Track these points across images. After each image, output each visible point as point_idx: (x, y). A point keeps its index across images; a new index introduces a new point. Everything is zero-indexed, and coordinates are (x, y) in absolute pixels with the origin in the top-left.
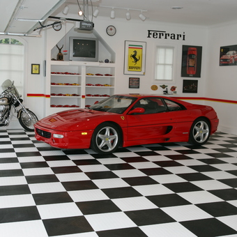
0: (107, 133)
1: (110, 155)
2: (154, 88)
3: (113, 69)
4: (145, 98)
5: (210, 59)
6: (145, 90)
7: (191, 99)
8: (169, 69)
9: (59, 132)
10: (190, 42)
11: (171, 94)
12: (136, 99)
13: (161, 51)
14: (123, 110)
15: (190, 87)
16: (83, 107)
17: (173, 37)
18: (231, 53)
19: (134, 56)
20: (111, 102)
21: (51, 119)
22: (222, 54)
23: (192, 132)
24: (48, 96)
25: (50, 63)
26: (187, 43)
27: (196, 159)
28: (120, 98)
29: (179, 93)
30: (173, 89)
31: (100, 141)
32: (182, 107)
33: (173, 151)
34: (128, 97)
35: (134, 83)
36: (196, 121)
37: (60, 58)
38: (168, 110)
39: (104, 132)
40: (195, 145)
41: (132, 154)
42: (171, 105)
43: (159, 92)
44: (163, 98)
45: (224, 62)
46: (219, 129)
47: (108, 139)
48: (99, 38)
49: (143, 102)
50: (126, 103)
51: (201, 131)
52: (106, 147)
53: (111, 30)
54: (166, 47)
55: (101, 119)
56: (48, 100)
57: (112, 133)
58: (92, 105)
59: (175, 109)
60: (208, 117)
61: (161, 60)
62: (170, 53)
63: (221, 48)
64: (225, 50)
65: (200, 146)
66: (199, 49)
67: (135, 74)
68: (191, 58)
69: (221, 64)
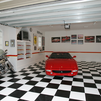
17: (41, 34)
19: (35, 39)
24: (17, 56)
26: (43, 36)
53: (31, 30)
63: (52, 38)
69: (52, 42)
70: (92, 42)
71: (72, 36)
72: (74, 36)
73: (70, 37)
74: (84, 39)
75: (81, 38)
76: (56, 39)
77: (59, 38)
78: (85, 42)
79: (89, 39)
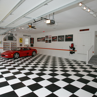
0: (17, 54)
1: (17, 59)
2: (25, 46)
3: (16, 42)
4: (23, 48)
5: (35, 40)
6: (23, 46)
7: (32, 48)
8: (28, 42)
9: (7, 55)
10: (32, 37)
11: (28, 47)
12: (22, 48)
13: (26, 39)
14: (19, 50)
15: (32, 45)
16: (10, 50)
17: (28, 36)
18: (39, 39)
19: (21, 40)
20: (16, 49)
21: (4, 53)
22: (37, 39)
23: (32, 54)
25: (3, 41)
26: (31, 37)
27: (33, 58)
28: (18, 48)
29: (30, 47)
30: (29, 46)
31: (15, 56)
32: (30, 49)
33: (29, 57)
34: (20, 48)
35: (21, 45)
36: (33, 52)
37: (5, 40)
38: (28, 50)
39: (16, 54)
40: (33, 56)
41: (21, 58)
42: (28, 49)
43: (26, 47)
44: (27, 48)
45: (38, 41)
46: (37, 53)
47: (17, 56)
48: (14, 36)
49: (23, 49)
50: (20, 49)
51: (34, 53)
52: (16, 57)
53: (16, 35)
54: (27, 38)
55: (15, 52)
56: (3, 49)
57: (17, 55)
58: (13, 50)
59: (29, 50)
60: (35, 51)
61: (26, 40)
62: (28, 39)
64: (38, 39)
65: (34, 56)
66: (33, 38)
67: (21, 43)
68: (32, 40)
71: (46, 36)
75: (50, 38)
78: (52, 41)
79: (54, 39)
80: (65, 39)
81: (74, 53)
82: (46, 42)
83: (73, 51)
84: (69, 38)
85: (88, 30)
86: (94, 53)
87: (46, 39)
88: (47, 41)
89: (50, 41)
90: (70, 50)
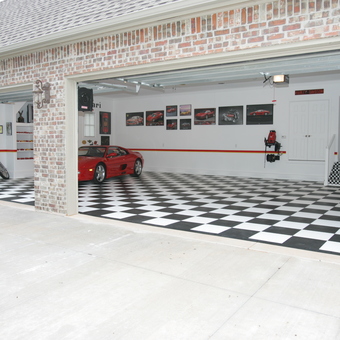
0: (100, 169)
2: (84, 142)
8: (92, 129)
15: (105, 141)
22: (127, 118)
25: (15, 125)
26: (102, 110)
30: (96, 142)
56: (16, 153)
61: (87, 121)
62: (92, 117)
63: (127, 114)
64: (130, 116)
66: (109, 114)
68: (105, 121)
69: (128, 125)
70: (210, 123)
71: (168, 108)
72: (172, 110)
73: (163, 112)
74: (192, 117)
75: (186, 115)
76: (136, 117)
77: (141, 114)
78: (196, 124)
79: (204, 116)
80: (247, 117)
81: (278, 158)
82: (168, 128)
83: (276, 154)
84: (261, 115)
85: (321, 91)
86: (336, 156)
87: (166, 118)
88: (171, 125)
89: (186, 125)
90: (266, 152)
